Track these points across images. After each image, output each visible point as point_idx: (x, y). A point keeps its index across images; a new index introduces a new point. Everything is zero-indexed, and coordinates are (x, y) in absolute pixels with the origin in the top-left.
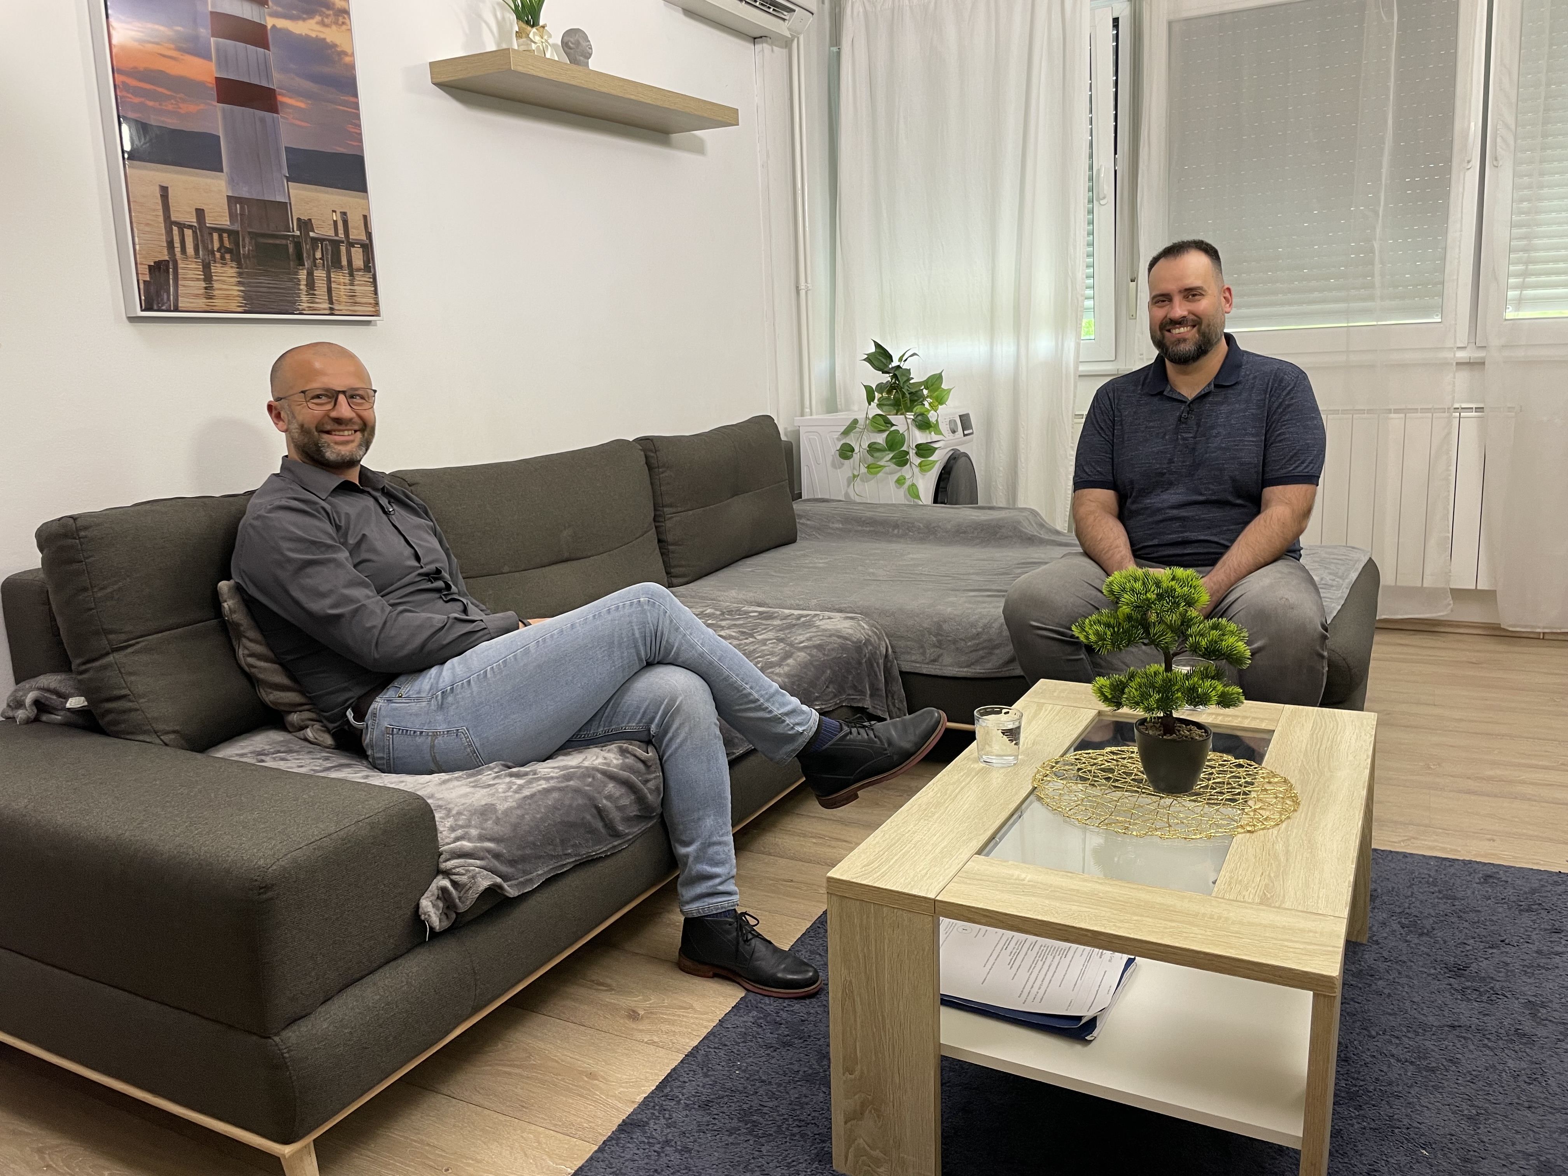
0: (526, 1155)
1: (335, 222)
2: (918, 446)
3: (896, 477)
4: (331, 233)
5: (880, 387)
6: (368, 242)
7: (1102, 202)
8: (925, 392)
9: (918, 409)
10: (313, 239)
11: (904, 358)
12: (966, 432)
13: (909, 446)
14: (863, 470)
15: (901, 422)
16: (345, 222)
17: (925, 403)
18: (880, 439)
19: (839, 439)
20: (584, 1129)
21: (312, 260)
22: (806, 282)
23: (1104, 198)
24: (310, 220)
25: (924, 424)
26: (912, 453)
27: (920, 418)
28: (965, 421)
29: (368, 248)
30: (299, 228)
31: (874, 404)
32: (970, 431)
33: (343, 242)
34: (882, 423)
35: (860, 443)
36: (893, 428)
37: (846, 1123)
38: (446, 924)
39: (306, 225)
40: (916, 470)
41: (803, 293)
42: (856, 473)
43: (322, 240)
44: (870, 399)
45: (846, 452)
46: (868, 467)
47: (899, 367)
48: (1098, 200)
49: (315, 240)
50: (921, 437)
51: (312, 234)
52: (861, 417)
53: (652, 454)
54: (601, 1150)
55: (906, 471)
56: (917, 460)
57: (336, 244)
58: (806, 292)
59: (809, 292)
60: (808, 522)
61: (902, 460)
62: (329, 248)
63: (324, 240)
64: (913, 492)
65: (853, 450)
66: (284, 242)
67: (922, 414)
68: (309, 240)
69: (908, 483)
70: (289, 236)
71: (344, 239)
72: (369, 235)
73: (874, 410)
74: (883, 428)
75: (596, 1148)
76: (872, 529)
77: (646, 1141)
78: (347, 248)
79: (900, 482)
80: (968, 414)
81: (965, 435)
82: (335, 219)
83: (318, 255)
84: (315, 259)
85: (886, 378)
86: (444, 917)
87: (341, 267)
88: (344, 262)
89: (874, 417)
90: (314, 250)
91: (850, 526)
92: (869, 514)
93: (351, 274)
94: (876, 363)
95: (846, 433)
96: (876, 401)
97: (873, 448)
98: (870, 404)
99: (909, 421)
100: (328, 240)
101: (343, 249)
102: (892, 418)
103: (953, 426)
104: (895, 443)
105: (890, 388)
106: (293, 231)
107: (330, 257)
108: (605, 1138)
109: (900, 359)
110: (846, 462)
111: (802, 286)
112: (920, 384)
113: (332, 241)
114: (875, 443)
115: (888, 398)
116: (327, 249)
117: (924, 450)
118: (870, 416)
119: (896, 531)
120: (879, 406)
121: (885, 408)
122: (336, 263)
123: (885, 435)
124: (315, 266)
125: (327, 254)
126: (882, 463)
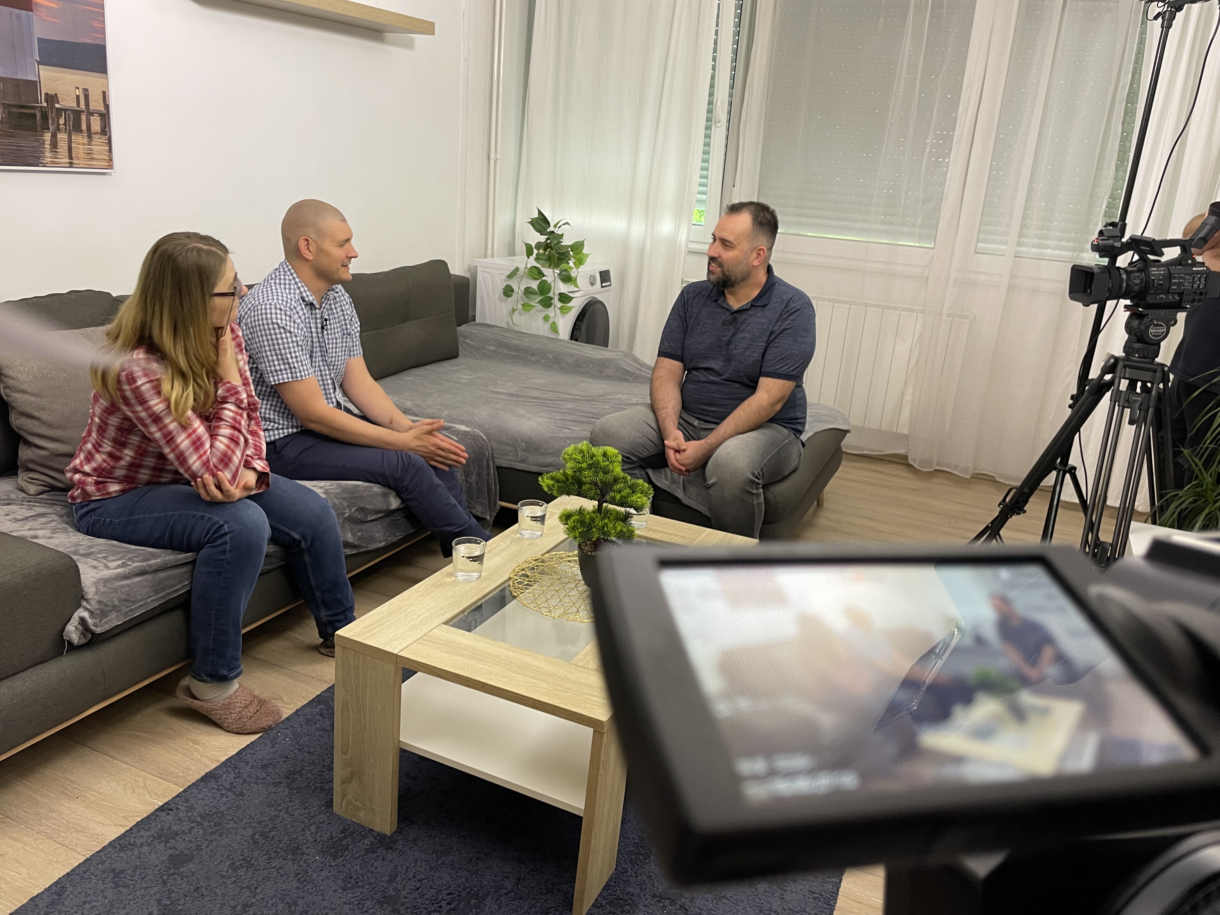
0: (134, 792)
1: (78, 97)
2: (560, 294)
3: (544, 314)
4: (74, 105)
5: (539, 245)
6: (105, 112)
7: (718, 125)
8: (571, 253)
9: (564, 266)
10: (57, 109)
11: (558, 226)
12: (603, 285)
13: (554, 294)
14: (520, 306)
15: (550, 274)
16: (87, 97)
17: (570, 262)
18: (534, 285)
19: (505, 280)
20: (178, 776)
21: (56, 125)
22: (496, 154)
23: (719, 122)
24: (56, 94)
25: (567, 279)
26: (556, 298)
27: (564, 273)
28: (605, 276)
29: (105, 117)
30: (47, 101)
31: (532, 258)
32: (609, 283)
33: (83, 112)
34: (536, 273)
35: (519, 287)
36: (544, 278)
37: (342, 784)
38: (84, 641)
39: (52, 99)
40: (558, 311)
41: (492, 162)
42: (515, 308)
43: (65, 110)
44: (529, 253)
45: (508, 292)
46: (523, 305)
47: (553, 232)
48: (715, 123)
49: (59, 110)
50: (563, 288)
51: (57, 105)
52: (522, 267)
54: (185, 791)
55: (551, 312)
56: (559, 304)
57: (77, 114)
59: (498, 161)
60: (471, 343)
61: (547, 303)
62: (72, 116)
63: (67, 110)
64: (554, 328)
65: (513, 291)
66: (32, 111)
67: (566, 270)
68: (54, 110)
69: (551, 321)
70: (38, 107)
71: (84, 110)
72: (107, 107)
73: (532, 262)
74: (537, 277)
75: (182, 790)
76: (516, 354)
77: (216, 787)
78: (87, 116)
79: (546, 318)
80: (608, 271)
81: (602, 287)
83: (62, 121)
84: (59, 125)
85: (543, 239)
86: (82, 636)
87: (81, 131)
89: (531, 268)
90: (59, 117)
91: (500, 350)
92: (516, 342)
93: (90, 137)
94: (537, 226)
95: (510, 276)
96: (534, 255)
97: (528, 291)
98: (528, 257)
99: (556, 275)
100: (70, 110)
101: (84, 117)
102: (545, 270)
103: (592, 280)
104: (544, 288)
105: (546, 246)
106: (41, 103)
107: (71, 123)
108: (190, 784)
109: (555, 226)
110: (509, 299)
112: (568, 246)
113: (74, 112)
114: (530, 288)
115: (544, 254)
116: (69, 117)
117: (564, 298)
118: (529, 266)
119: (533, 358)
120: (537, 259)
121: (541, 262)
122: (77, 128)
123: (538, 282)
124: (59, 130)
125: (69, 120)
126: (533, 304)
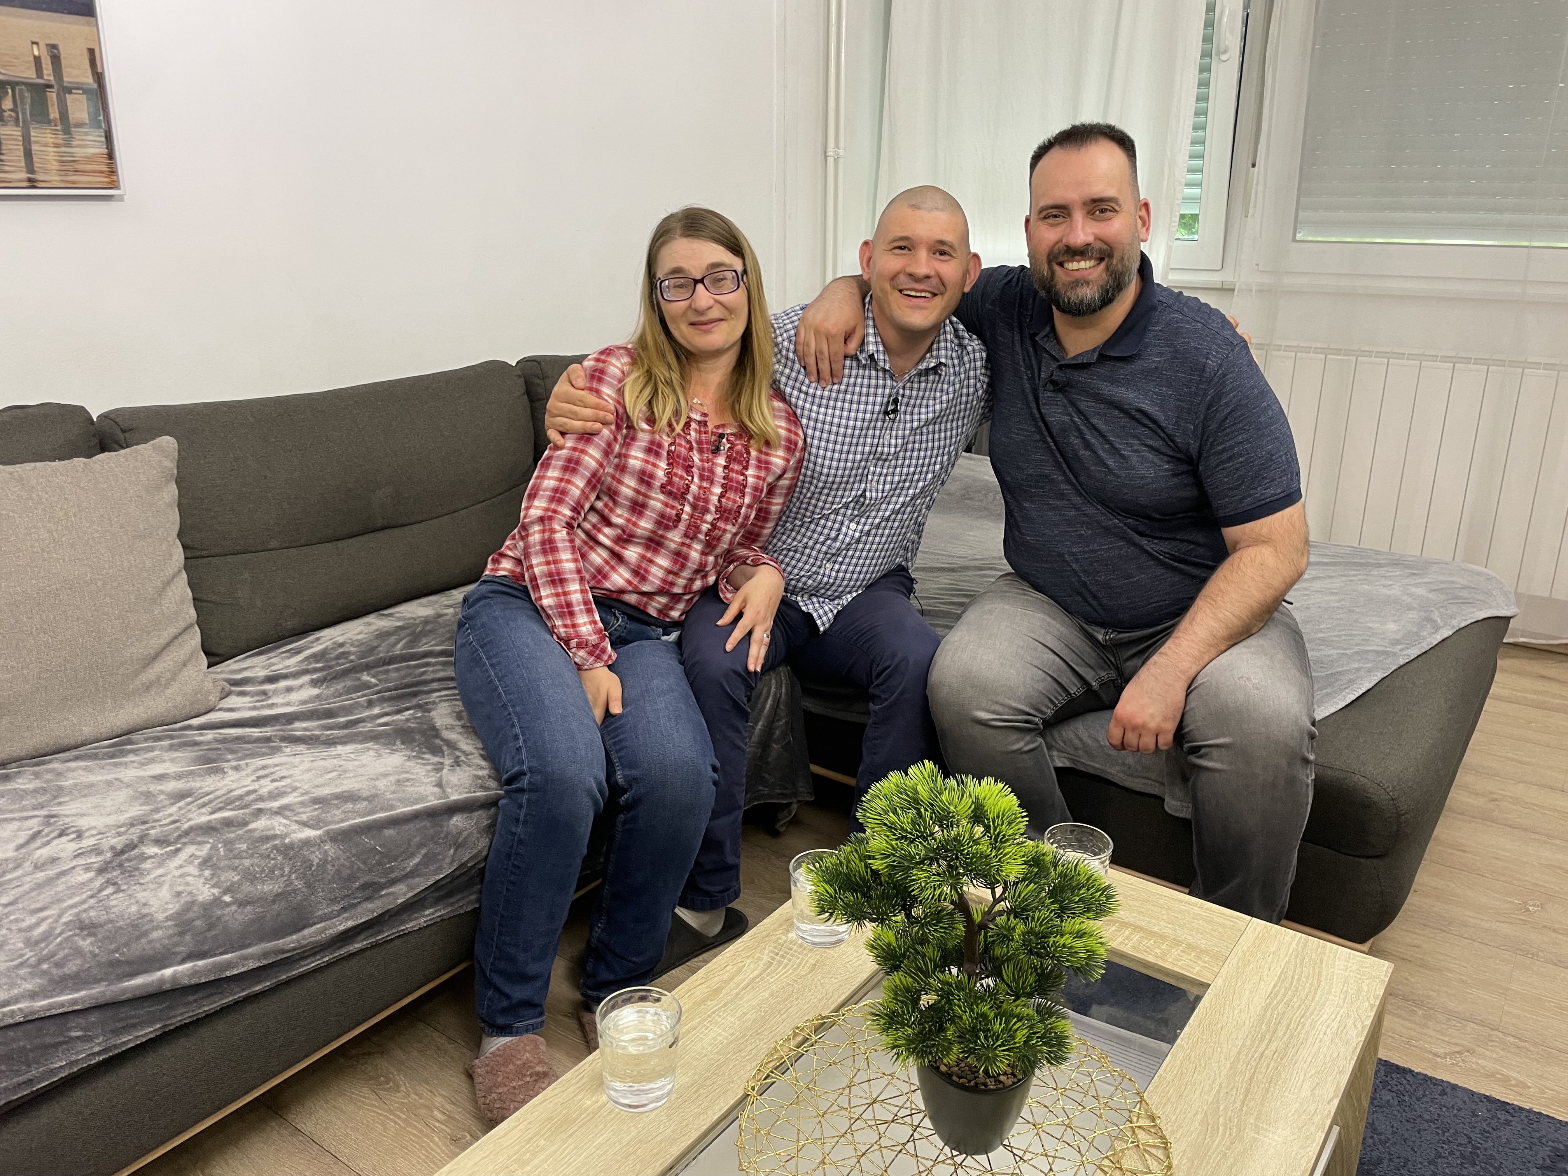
6: (95, 86)
7: (1224, 57)
16: (56, 59)
22: (837, 146)
23: (1225, 52)
29: (97, 95)
33: (51, 86)
41: (831, 160)
43: (13, 84)
48: (1218, 54)
53: (539, 381)
57: (39, 90)
58: (836, 160)
59: (841, 160)
62: (27, 95)
63: (18, 83)
71: (53, 82)
72: (99, 78)
78: (58, 95)
82: (36, 53)
88: (54, 114)
93: (67, 131)
100: (23, 83)
107: (28, 107)
111: (831, 153)
113: (31, 86)
116: (22, 96)
125: (23, 103)
